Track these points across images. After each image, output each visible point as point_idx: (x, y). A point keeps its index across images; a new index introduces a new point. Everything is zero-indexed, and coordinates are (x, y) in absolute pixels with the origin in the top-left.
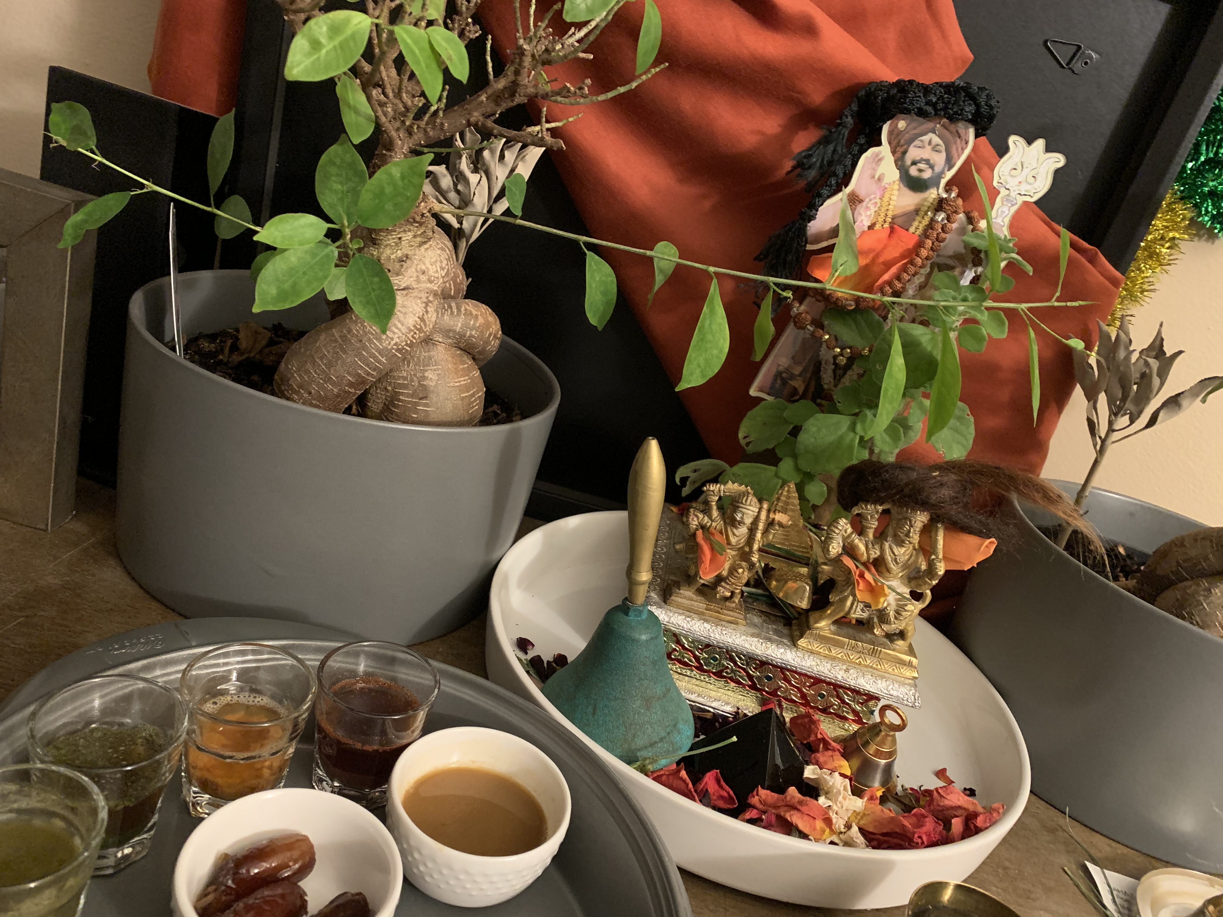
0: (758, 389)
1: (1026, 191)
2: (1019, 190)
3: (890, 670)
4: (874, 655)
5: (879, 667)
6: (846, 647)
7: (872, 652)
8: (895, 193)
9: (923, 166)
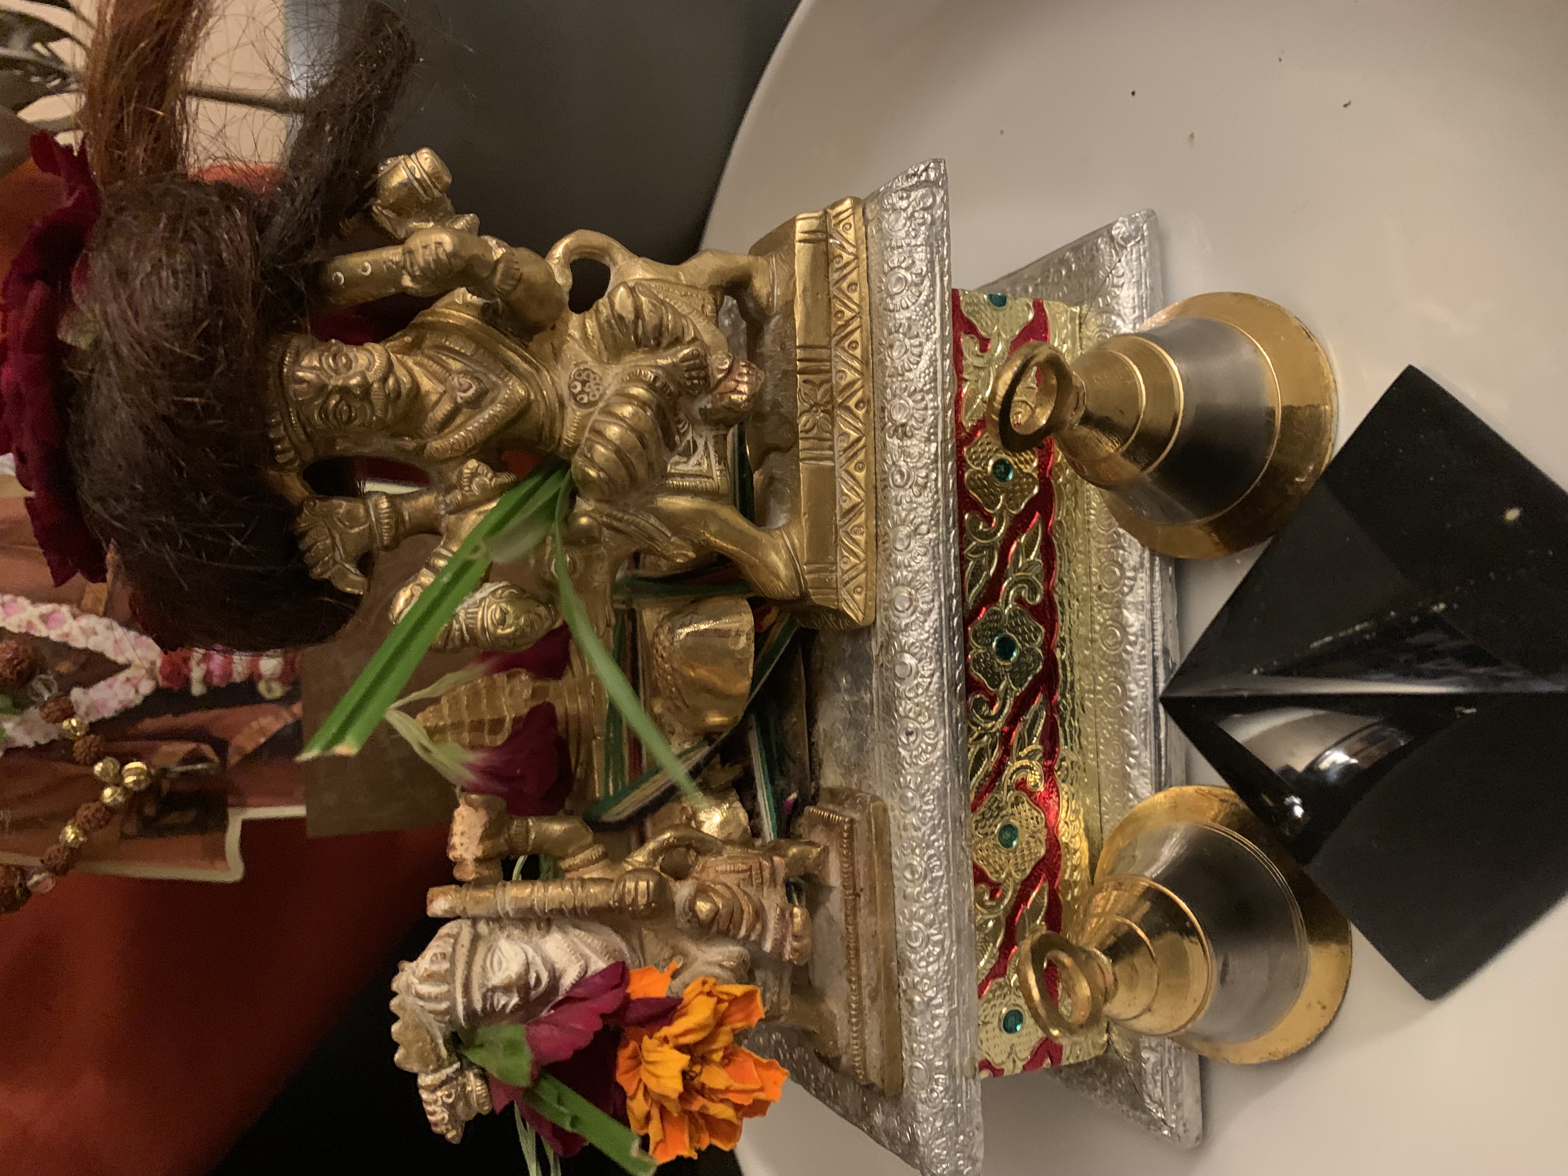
0: (218, 864)
3: (855, 296)
4: (825, 366)
5: (857, 336)
6: (829, 463)
7: (819, 372)
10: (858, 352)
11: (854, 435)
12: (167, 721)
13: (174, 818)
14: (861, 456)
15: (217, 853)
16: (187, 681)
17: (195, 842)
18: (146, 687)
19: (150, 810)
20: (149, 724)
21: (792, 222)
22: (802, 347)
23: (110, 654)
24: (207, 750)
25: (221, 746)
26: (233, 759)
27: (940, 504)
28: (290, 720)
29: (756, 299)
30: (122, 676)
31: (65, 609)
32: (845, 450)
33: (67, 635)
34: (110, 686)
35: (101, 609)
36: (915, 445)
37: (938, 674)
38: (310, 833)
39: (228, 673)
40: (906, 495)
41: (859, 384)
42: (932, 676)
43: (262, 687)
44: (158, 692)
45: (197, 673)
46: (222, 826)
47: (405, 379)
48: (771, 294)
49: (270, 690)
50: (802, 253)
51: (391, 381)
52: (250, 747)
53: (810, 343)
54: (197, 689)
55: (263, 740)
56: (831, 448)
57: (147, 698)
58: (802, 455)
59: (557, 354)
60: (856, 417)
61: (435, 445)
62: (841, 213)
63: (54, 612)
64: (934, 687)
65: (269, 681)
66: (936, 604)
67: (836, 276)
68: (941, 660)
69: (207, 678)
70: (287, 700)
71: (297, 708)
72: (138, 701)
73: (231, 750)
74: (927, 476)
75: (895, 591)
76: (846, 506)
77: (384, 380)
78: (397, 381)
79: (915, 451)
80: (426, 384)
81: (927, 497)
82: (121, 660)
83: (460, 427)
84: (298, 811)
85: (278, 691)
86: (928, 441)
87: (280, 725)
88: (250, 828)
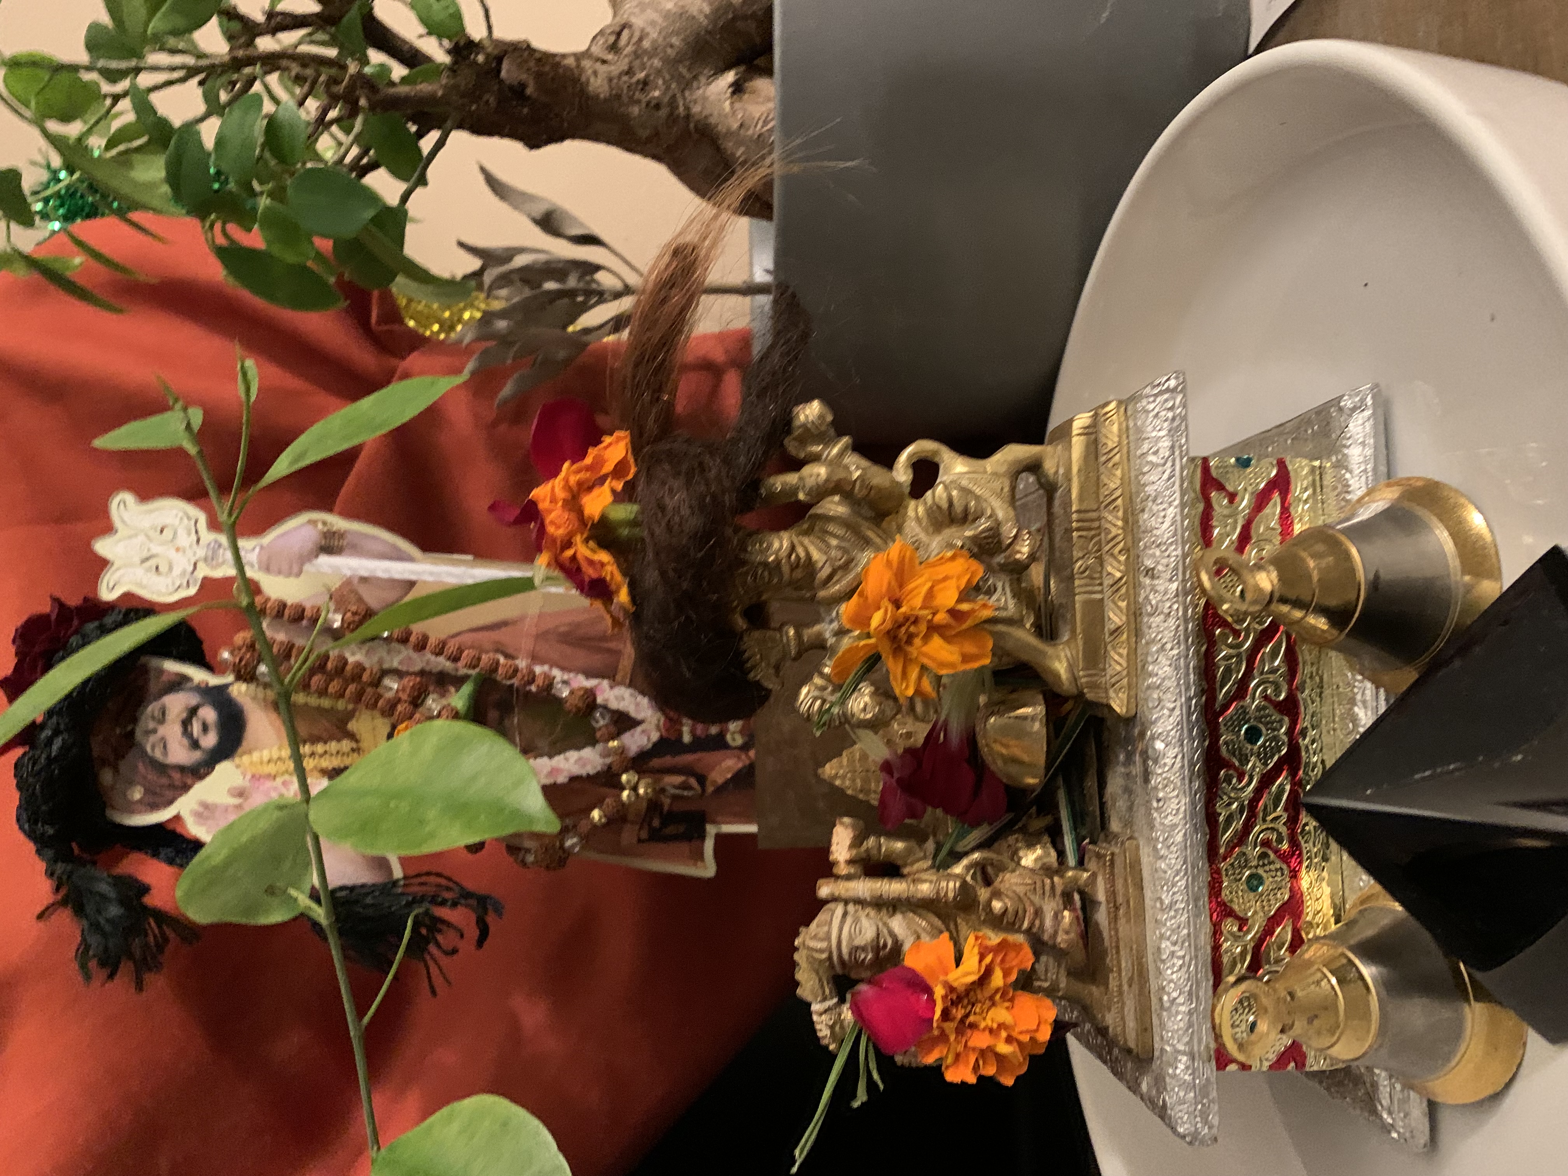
0: (699, 863)
1: (189, 534)
2: (191, 546)
3: (1118, 472)
4: (1096, 525)
5: (1119, 501)
6: (1099, 596)
7: (1090, 529)
8: (256, 756)
9: (196, 728)
10: (1120, 514)
11: (1118, 575)
12: (668, 760)
13: (670, 830)
14: (1123, 590)
15: (699, 856)
18: (655, 736)
19: (656, 823)
20: (656, 762)
21: (1070, 421)
22: (1078, 511)
23: (633, 714)
24: (693, 781)
25: (702, 780)
26: (710, 789)
27: (1181, 628)
28: (747, 762)
29: (1046, 476)
30: (639, 729)
31: (605, 683)
32: (1112, 586)
33: (607, 700)
34: (633, 736)
35: (628, 681)
36: (1161, 584)
37: (1180, 756)
38: (762, 845)
40: (1156, 620)
41: (1121, 537)
42: (1176, 757)
44: (662, 741)
46: (702, 837)
47: (802, 554)
48: (1057, 472)
49: (734, 740)
50: (1078, 444)
51: (793, 557)
52: (720, 781)
53: (1083, 508)
54: (687, 738)
55: (729, 776)
56: (1101, 584)
57: (655, 745)
58: (1077, 591)
59: (900, 529)
60: (1119, 562)
61: (822, 594)
62: (1107, 413)
63: (599, 684)
64: (1178, 765)
66: (1178, 704)
67: (1103, 459)
68: (1182, 745)
70: (745, 748)
71: (752, 753)
72: (650, 746)
73: (708, 783)
74: (1170, 607)
75: (1149, 692)
76: (1113, 627)
77: (790, 556)
78: (798, 556)
79: (1161, 588)
80: (816, 555)
81: (1171, 622)
82: (639, 716)
83: (838, 581)
84: (752, 828)
86: (1171, 580)
87: (740, 765)
88: (720, 839)
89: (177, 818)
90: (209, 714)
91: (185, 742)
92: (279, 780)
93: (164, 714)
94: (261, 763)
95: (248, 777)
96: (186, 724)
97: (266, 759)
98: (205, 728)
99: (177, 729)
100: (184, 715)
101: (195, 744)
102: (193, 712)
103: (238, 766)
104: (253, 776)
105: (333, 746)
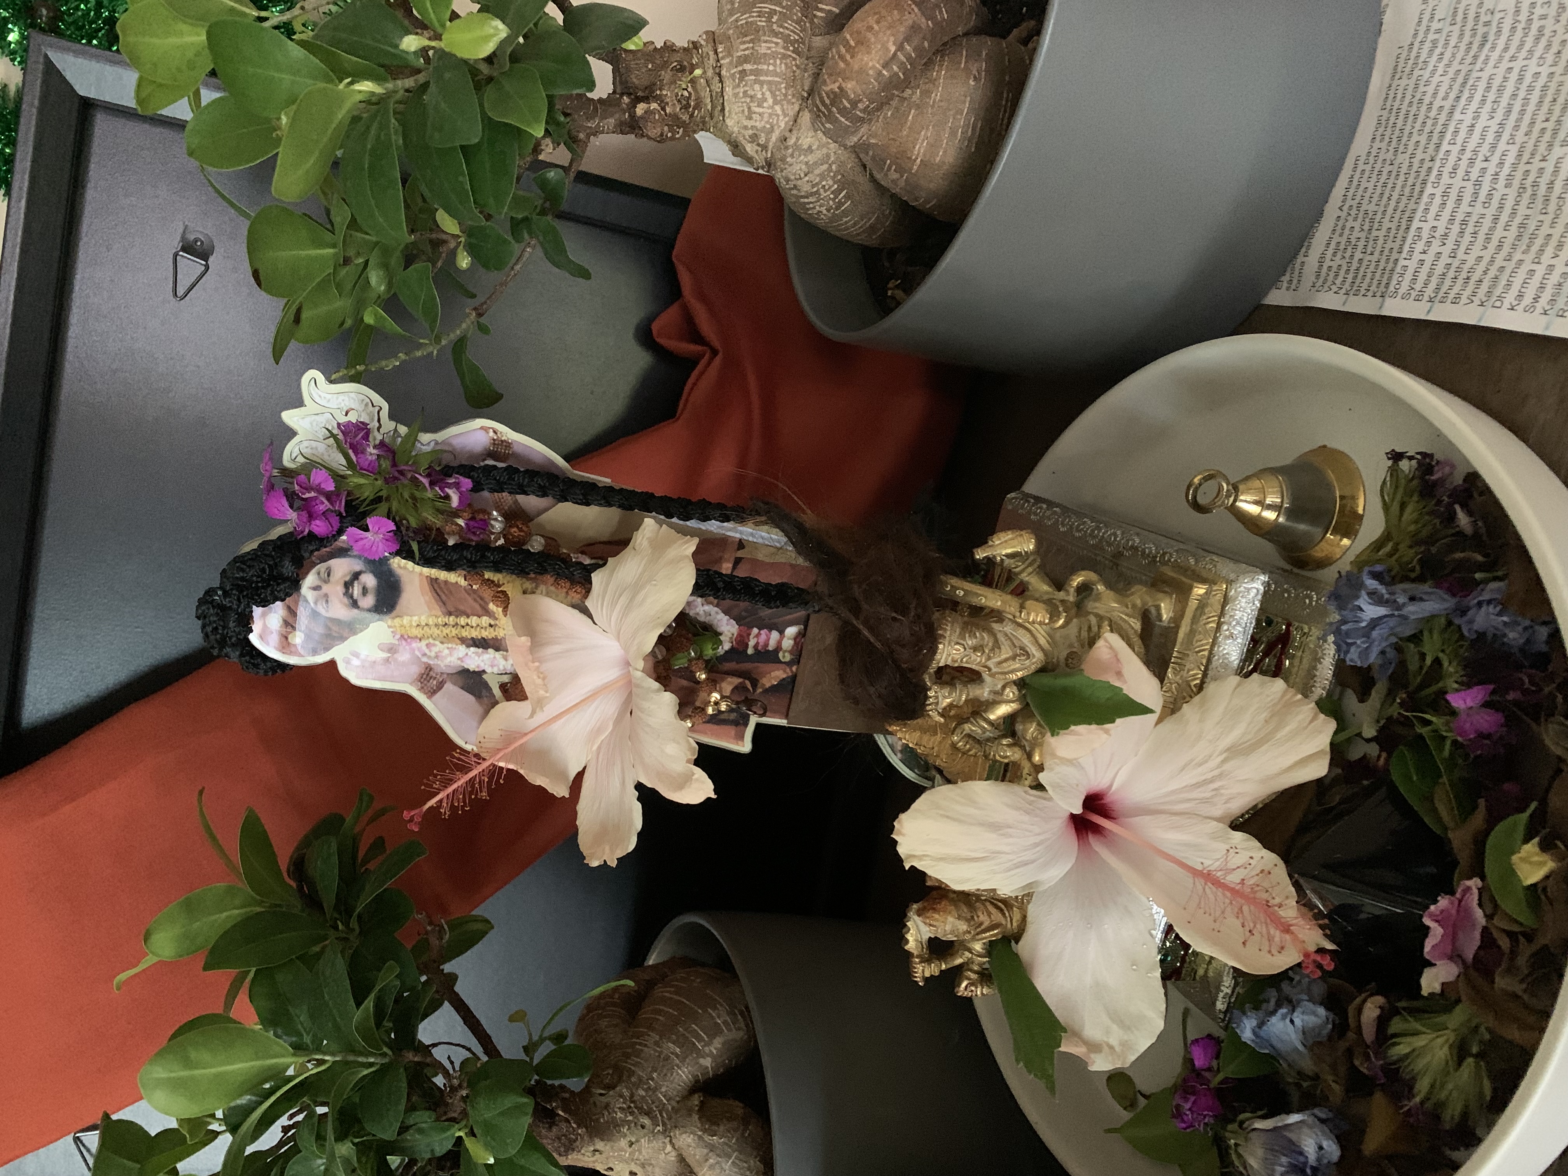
0: (740, 742)
8: (406, 620)
9: (356, 591)
12: (733, 665)
13: (724, 716)
15: (741, 737)
16: (747, 646)
17: (732, 730)
18: (728, 646)
20: (724, 666)
23: (716, 626)
24: (748, 684)
25: (755, 683)
26: (759, 690)
28: (790, 674)
33: (699, 614)
35: (716, 602)
38: (786, 735)
39: (767, 645)
43: (781, 655)
44: (732, 649)
45: (752, 643)
46: (746, 724)
49: (784, 656)
52: (768, 685)
54: (750, 651)
55: (775, 682)
57: (726, 653)
63: (694, 601)
65: (785, 651)
69: (756, 647)
70: (791, 663)
71: (795, 668)
72: (722, 653)
73: (759, 686)
82: (720, 630)
84: (783, 722)
85: (788, 657)
87: (784, 676)
88: (758, 725)
89: (332, 664)
90: (369, 580)
91: (346, 600)
92: (424, 643)
93: (329, 575)
94: (411, 626)
95: (398, 636)
96: (348, 585)
97: (414, 624)
98: (365, 591)
99: (340, 589)
100: (347, 578)
101: (355, 604)
102: (356, 576)
103: (389, 627)
104: (402, 636)
105: (474, 621)
